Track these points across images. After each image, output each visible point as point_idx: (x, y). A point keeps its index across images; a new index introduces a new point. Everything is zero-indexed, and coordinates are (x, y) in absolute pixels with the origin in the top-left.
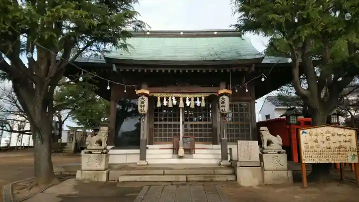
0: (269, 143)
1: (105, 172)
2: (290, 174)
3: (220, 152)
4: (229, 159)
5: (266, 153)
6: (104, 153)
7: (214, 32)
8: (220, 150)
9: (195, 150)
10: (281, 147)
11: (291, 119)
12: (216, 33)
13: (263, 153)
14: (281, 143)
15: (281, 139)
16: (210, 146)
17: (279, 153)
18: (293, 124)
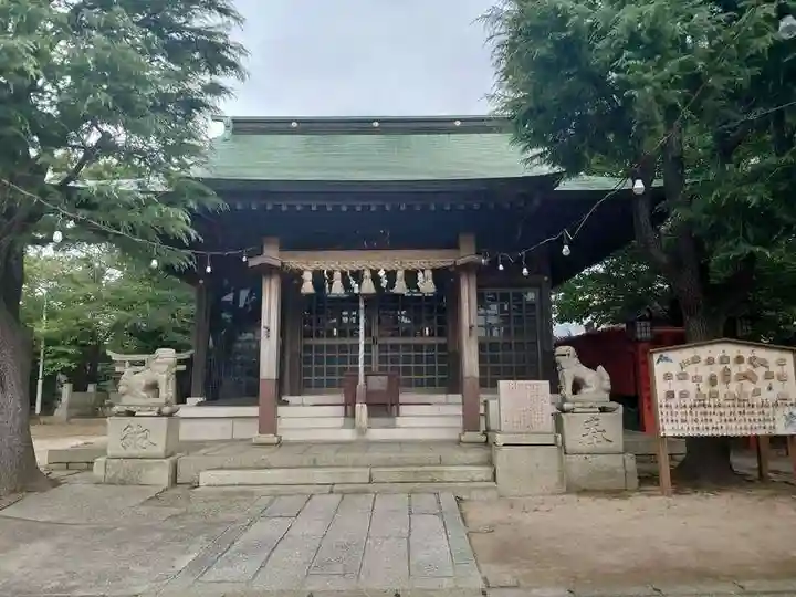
0: (577, 386)
1: (167, 461)
2: (631, 463)
3: (459, 411)
4: (483, 428)
5: (571, 411)
6: (163, 415)
7: (455, 120)
8: (461, 407)
9: (401, 407)
10: (607, 396)
11: (638, 330)
12: (458, 123)
13: (563, 411)
14: (609, 387)
15: (607, 377)
16: (441, 397)
17: (603, 410)
18: (641, 341)
